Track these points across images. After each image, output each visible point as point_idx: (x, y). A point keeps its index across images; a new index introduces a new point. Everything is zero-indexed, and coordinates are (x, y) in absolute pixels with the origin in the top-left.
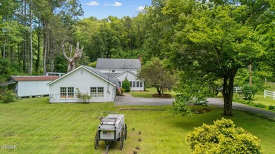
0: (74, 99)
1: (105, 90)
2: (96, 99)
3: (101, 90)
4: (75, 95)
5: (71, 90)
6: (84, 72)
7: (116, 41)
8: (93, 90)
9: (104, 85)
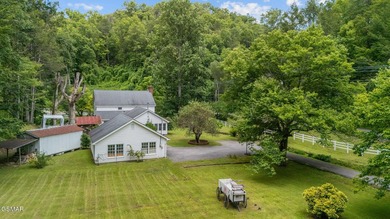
0: (125, 157)
1: (157, 145)
2: (149, 155)
3: (153, 145)
4: (125, 153)
5: (120, 148)
6: (136, 126)
7: (88, 53)
8: (144, 145)
9: (156, 140)
